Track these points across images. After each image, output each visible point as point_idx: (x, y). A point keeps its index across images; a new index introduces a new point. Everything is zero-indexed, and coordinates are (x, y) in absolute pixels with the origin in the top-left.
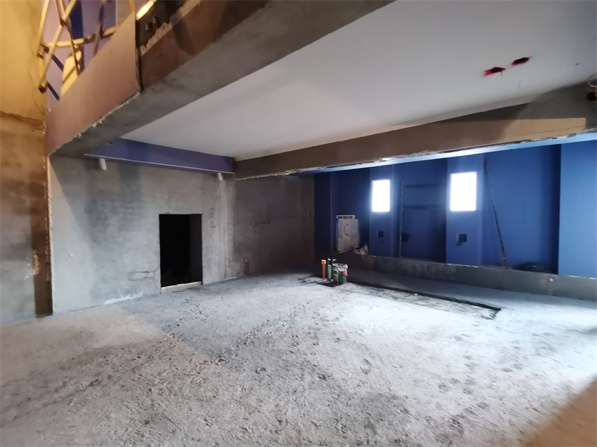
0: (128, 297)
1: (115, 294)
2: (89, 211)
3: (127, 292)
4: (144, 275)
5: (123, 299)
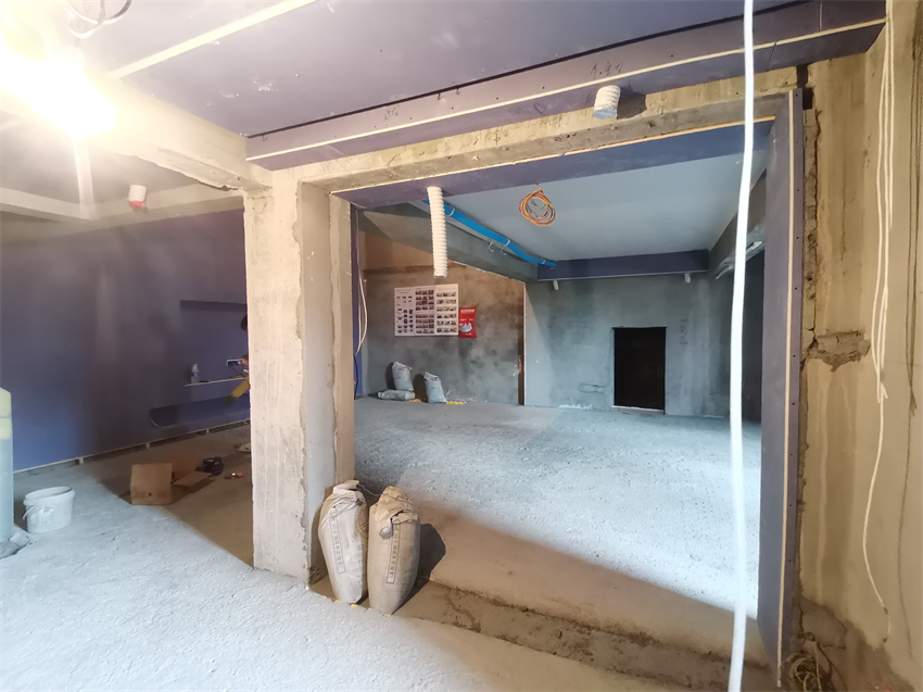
0: (578, 407)
1: (567, 400)
2: (551, 326)
3: (577, 402)
4: (593, 389)
5: (574, 407)
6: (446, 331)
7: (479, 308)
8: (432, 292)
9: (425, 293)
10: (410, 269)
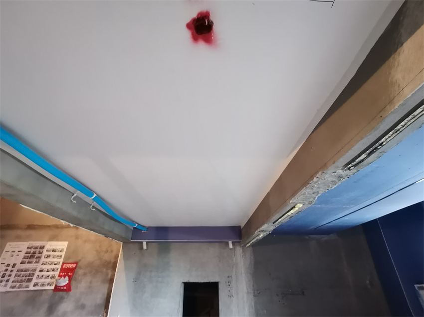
2: (136, 280)
6: (43, 285)
7: (80, 264)
8: (42, 248)
9: (36, 248)
10: (31, 227)
